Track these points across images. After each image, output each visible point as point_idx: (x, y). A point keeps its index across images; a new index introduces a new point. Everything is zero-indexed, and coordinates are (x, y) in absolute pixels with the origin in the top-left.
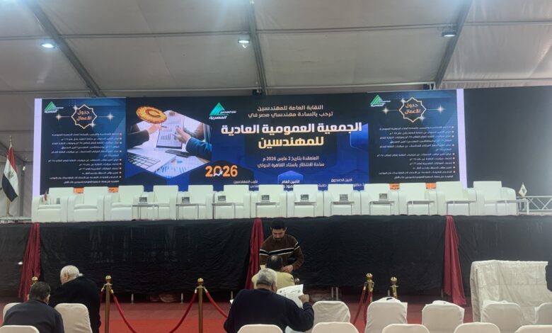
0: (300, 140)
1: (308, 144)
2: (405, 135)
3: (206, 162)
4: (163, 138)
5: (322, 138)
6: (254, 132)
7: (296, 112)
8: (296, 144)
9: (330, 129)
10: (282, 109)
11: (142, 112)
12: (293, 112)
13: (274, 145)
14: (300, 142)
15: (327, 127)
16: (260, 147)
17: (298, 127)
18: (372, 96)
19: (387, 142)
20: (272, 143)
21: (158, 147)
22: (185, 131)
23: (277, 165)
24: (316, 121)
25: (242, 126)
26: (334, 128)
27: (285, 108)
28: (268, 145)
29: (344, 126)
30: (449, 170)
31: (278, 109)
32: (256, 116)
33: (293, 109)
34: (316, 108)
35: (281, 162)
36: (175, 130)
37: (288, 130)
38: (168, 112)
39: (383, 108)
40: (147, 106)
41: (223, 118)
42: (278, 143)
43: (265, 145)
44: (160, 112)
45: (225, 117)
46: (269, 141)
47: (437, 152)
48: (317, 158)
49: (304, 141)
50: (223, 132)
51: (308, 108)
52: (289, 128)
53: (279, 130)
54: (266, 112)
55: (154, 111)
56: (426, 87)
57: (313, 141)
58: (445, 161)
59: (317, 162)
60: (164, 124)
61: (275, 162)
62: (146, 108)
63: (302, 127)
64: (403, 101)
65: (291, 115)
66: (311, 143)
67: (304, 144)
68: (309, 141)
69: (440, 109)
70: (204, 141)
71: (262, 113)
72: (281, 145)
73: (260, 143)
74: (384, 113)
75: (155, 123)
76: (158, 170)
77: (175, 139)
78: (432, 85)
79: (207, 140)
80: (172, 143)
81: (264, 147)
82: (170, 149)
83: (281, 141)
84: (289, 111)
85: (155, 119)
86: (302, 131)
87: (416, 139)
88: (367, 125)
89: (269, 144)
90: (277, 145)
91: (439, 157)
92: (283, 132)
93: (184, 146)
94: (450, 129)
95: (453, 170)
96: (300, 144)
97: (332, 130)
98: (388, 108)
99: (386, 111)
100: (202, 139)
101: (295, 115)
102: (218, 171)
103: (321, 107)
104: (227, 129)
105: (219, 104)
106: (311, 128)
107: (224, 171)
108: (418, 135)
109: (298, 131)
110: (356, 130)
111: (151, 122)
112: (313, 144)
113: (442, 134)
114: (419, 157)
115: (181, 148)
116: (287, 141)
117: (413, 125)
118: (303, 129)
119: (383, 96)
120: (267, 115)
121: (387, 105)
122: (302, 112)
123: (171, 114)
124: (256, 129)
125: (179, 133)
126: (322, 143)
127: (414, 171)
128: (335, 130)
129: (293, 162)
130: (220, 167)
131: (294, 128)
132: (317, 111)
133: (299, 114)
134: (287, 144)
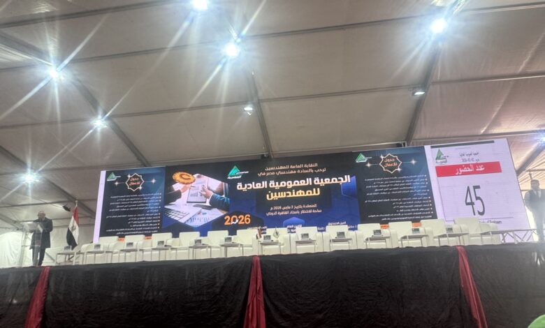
0: (300, 191)
1: (307, 194)
2: (387, 184)
3: (225, 213)
4: (192, 195)
5: (318, 189)
6: (263, 187)
7: (296, 169)
8: (297, 195)
9: (324, 181)
10: (284, 168)
11: (177, 176)
12: (293, 170)
13: (279, 197)
14: (300, 193)
15: (322, 180)
16: (268, 198)
17: (297, 181)
18: (357, 154)
19: (372, 190)
20: (277, 195)
21: (188, 202)
22: (209, 189)
23: (282, 213)
24: (313, 176)
25: (253, 183)
26: (327, 181)
27: (287, 167)
28: (274, 197)
29: (336, 179)
30: (428, 211)
31: (281, 168)
32: (264, 174)
33: (294, 167)
34: (311, 166)
35: (285, 210)
36: (201, 189)
37: (290, 184)
38: (195, 176)
39: (366, 163)
40: (181, 171)
41: (238, 177)
42: (282, 195)
43: (272, 197)
44: (191, 175)
45: (240, 177)
46: (275, 194)
47: (415, 197)
48: (315, 206)
49: (303, 192)
50: (238, 189)
51: (306, 166)
52: (291, 182)
53: (283, 184)
54: (272, 171)
55: (186, 175)
56: (399, 145)
57: (311, 191)
58: (423, 204)
59: (315, 209)
60: (193, 185)
61: (281, 211)
62: (180, 173)
63: (301, 181)
64: (382, 157)
65: (292, 172)
66: (309, 193)
67: (304, 195)
68: (307, 192)
69: (413, 162)
70: (224, 196)
71: (268, 171)
72: (285, 196)
73: (268, 196)
74: (367, 167)
75: (187, 184)
76: (188, 221)
77: (201, 195)
78: (404, 144)
79: (226, 196)
80: (199, 199)
81: (272, 199)
82: (198, 204)
83: (285, 193)
84: (290, 170)
85: (186, 181)
86: (302, 184)
87: (396, 187)
88: (354, 177)
89: (276, 196)
90: (282, 196)
91: (417, 200)
92: (287, 186)
93: (208, 200)
94: (424, 178)
95: (430, 211)
96: (301, 195)
97: (326, 183)
98: (371, 163)
99: (369, 165)
100: (222, 194)
101: (295, 172)
102: (234, 220)
103: (316, 165)
104: (241, 186)
105: (235, 167)
106: (309, 181)
107: (240, 220)
108: (397, 183)
109: (298, 185)
110: (346, 181)
111: (184, 183)
112: (311, 194)
113: (418, 182)
114: (400, 201)
115: (205, 202)
116: (290, 193)
117: (392, 175)
118: (302, 183)
119: (366, 154)
120: (273, 173)
121: (369, 161)
122: (301, 169)
123: (199, 177)
124: (265, 184)
125: (204, 190)
126: (319, 193)
127: (398, 213)
128: (329, 182)
129: (296, 210)
130: (236, 217)
131: (295, 182)
132: (313, 168)
133: (299, 171)
134: (290, 196)
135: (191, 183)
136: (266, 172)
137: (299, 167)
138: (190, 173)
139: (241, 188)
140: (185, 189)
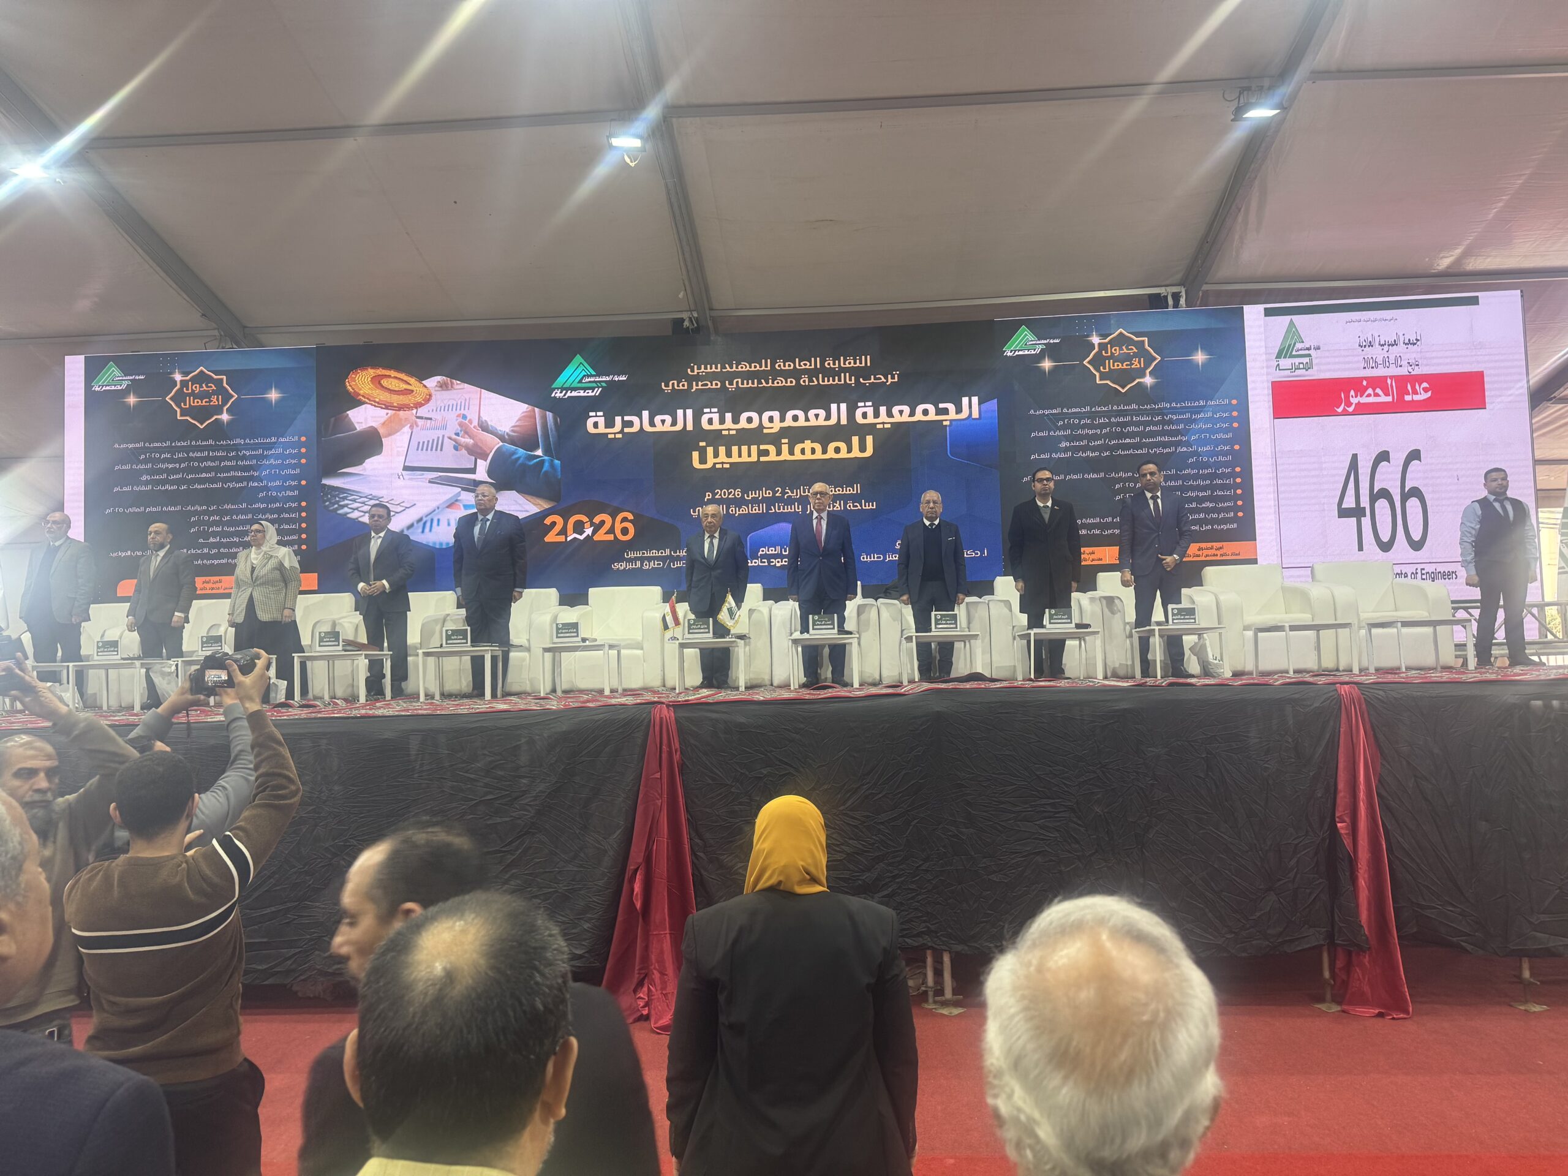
0: (808, 445)
1: (831, 454)
2: (1102, 426)
4: (420, 447)
5: (869, 439)
6: (679, 427)
7: (796, 374)
8: (798, 456)
9: (890, 414)
10: (755, 367)
11: (361, 381)
12: (786, 374)
13: (735, 459)
14: (808, 451)
15: (883, 410)
16: (696, 464)
17: (800, 414)
19: (1050, 445)
20: (729, 454)
21: (406, 468)
22: (484, 427)
23: (744, 510)
24: (852, 396)
25: (645, 414)
26: (901, 414)
27: (765, 366)
28: (717, 459)
29: (931, 408)
30: (1227, 510)
31: (744, 367)
32: (684, 385)
33: (788, 366)
34: (850, 363)
35: (755, 501)
37: (772, 421)
38: (432, 382)
39: (1040, 357)
40: (374, 366)
41: (590, 393)
42: (747, 455)
43: (711, 461)
44: (412, 380)
45: (597, 392)
46: (722, 450)
47: (1192, 466)
48: (856, 489)
49: (818, 447)
50: (590, 429)
51: (829, 363)
52: (776, 414)
53: (749, 419)
54: (712, 377)
55: (395, 380)
56: (1156, 302)
57: (843, 446)
59: (855, 498)
61: (739, 503)
62: (371, 372)
63: (812, 413)
64: (1096, 340)
65: (780, 382)
66: (838, 451)
67: (819, 455)
68: (832, 446)
69: (1200, 357)
70: (539, 452)
72: (754, 458)
73: (695, 455)
74: (1042, 371)
75: (400, 408)
76: (411, 526)
79: (547, 452)
80: (448, 458)
81: (709, 465)
82: (445, 476)
83: (754, 448)
84: (775, 374)
86: (813, 422)
87: (1132, 435)
88: (993, 404)
89: (723, 457)
90: (745, 458)
91: (1196, 477)
92: (761, 426)
94: (1229, 408)
95: (1235, 509)
96: (808, 456)
97: (897, 418)
98: (1053, 358)
99: (1047, 364)
100: (536, 447)
101: (791, 382)
102: (579, 527)
103: (865, 361)
104: (601, 421)
105: (578, 359)
106: (839, 412)
107: (597, 528)
108: (1137, 424)
109: (801, 422)
110: (964, 414)
112: (844, 454)
113: (1207, 420)
115: (473, 471)
116: (772, 449)
117: (1127, 398)
118: (816, 418)
119: (1039, 329)
120: (716, 385)
121: (1051, 351)
122: (812, 373)
123: (443, 386)
124: (685, 418)
125: (467, 433)
126: (869, 452)
128: (905, 418)
129: (790, 501)
130: (585, 519)
131: (790, 414)
132: (852, 371)
133: (804, 380)
134: (773, 457)
135: (418, 405)
136: (691, 379)
137: (805, 365)
138: (411, 374)
139: (602, 429)
140: (393, 427)
